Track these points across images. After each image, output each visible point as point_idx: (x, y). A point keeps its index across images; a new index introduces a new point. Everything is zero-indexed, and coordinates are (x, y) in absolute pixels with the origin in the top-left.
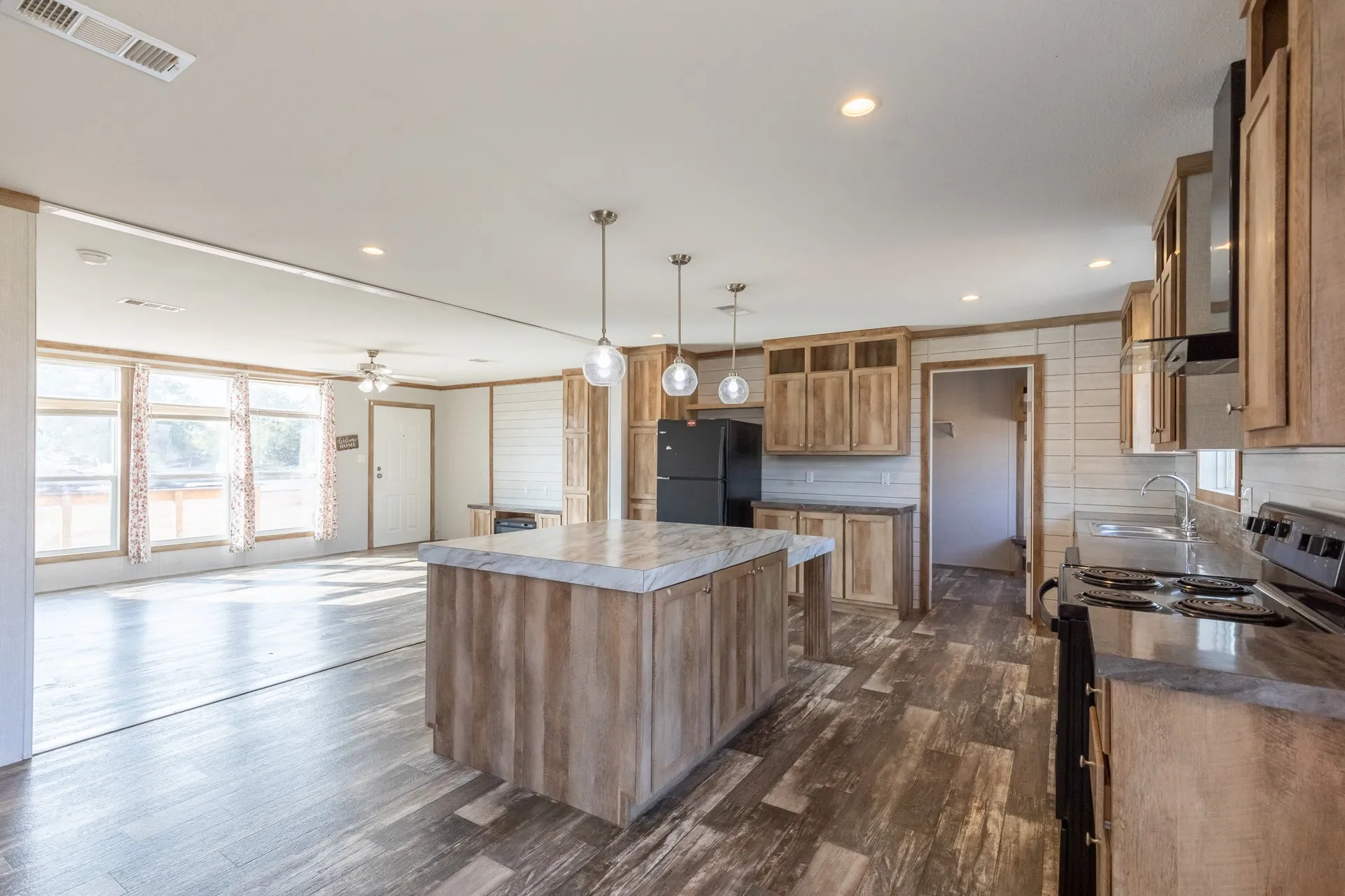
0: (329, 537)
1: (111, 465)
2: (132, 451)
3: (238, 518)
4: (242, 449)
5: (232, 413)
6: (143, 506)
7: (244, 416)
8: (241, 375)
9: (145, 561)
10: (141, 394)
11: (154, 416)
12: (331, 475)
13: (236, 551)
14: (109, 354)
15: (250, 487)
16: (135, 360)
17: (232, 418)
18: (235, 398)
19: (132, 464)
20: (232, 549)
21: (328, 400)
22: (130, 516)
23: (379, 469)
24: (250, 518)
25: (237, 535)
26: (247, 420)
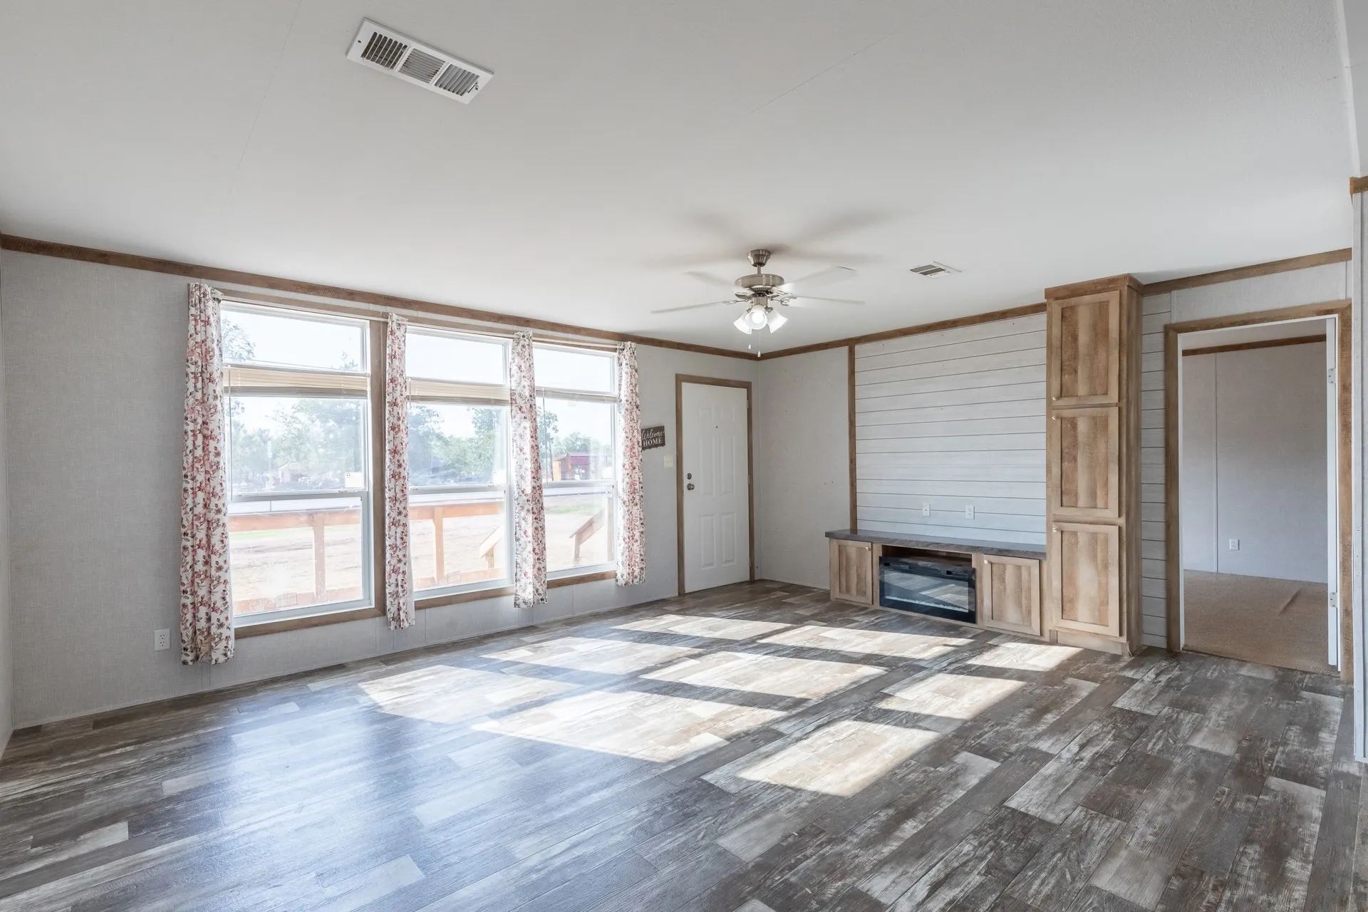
0: (635, 581)
1: (360, 475)
2: (387, 452)
3: (525, 554)
4: (527, 449)
5: (512, 393)
6: (402, 538)
7: (528, 397)
8: (522, 334)
9: (406, 624)
10: (396, 362)
11: (414, 399)
12: (637, 487)
13: (523, 606)
14: (353, 300)
15: (539, 506)
16: (388, 309)
17: (513, 400)
18: (515, 368)
19: (388, 474)
20: (517, 602)
21: (631, 373)
22: (388, 555)
23: (689, 476)
24: (540, 554)
25: (523, 580)
26: (532, 403)
